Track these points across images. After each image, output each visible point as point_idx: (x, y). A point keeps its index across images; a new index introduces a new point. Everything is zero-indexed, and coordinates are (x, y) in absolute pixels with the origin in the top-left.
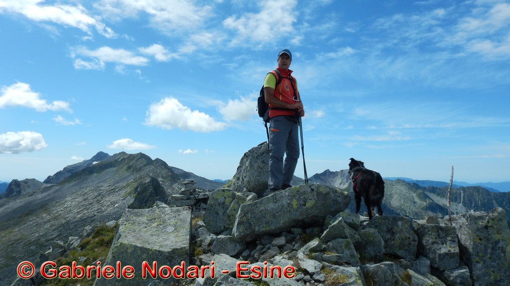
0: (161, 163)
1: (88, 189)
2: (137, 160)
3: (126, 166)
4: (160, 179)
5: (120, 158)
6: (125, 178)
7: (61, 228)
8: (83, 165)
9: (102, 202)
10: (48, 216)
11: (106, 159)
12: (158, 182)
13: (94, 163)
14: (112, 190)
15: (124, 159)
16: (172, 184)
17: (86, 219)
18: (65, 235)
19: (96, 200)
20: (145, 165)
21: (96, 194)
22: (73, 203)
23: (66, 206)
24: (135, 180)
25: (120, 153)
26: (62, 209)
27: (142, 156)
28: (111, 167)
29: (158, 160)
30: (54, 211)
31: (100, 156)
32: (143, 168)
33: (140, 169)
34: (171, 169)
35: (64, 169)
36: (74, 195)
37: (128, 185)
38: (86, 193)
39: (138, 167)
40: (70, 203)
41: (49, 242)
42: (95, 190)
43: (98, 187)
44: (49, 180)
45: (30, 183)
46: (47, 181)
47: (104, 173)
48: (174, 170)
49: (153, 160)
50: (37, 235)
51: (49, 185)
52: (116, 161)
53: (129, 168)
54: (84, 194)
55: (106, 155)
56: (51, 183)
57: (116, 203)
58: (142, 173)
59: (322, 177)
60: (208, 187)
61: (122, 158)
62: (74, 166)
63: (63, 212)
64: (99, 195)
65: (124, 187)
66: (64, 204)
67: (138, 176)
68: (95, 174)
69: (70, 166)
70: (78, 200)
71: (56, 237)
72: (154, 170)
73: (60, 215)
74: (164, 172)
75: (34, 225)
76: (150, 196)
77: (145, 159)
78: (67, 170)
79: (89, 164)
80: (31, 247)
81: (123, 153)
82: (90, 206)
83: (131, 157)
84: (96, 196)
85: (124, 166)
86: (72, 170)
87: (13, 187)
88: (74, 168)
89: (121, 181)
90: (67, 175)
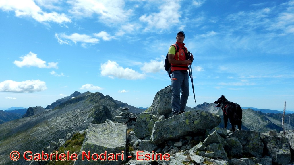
0: (109, 98)
1: (69, 112)
2: (96, 96)
3: (90, 100)
4: (108, 107)
5: (86, 95)
6: (89, 106)
7: (54, 134)
8: (66, 99)
9: (77, 120)
10: (48, 127)
11: (79, 96)
12: (107, 109)
13: (73, 98)
14: (82, 113)
15: (89, 96)
16: (115, 110)
17: (68, 129)
18: (57, 138)
19: (73, 118)
20: (100, 99)
21: (73, 115)
22: (61, 120)
23: (57, 122)
24: (95, 107)
25: (87, 92)
26: (55, 123)
27: (99, 94)
28: (82, 100)
29: (107, 96)
30: (51, 124)
31: (76, 94)
32: (99, 101)
33: (98, 101)
34: (115, 101)
35: (57, 101)
36: (62, 116)
37: (91, 110)
38: (68, 114)
39: (97, 100)
40: (59, 120)
41: (48, 142)
42: (73, 113)
43: (75, 111)
44: (48, 107)
45: (38, 109)
46: (47, 108)
47: (78, 103)
48: (116, 102)
49: (105, 96)
50: (42, 138)
51: (48, 110)
52: (84, 97)
53: (92, 100)
54: (67, 115)
55: (79, 93)
56: (50, 109)
57: (85, 120)
58: (98, 103)
59: (202, 107)
60: (135, 112)
61: (88, 95)
62: (62, 99)
63: (56, 125)
64: (75, 116)
65: (89, 111)
66: (56, 121)
67: (96, 105)
68: (73, 104)
69: (60, 99)
70: (63, 118)
71: (52, 139)
72: (105, 102)
73: (54, 127)
74: (111, 103)
75: (41, 132)
76: (103, 116)
77: (100, 95)
78: (58, 102)
79: (69, 99)
80: (39, 145)
81: (88, 92)
82: (70, 122)
83: (93, 94)
84: (74, 116)
86: (61, 102)
87: (29, 111)
88: (62, 100)
89: (87, 108)
90: (58, 104)
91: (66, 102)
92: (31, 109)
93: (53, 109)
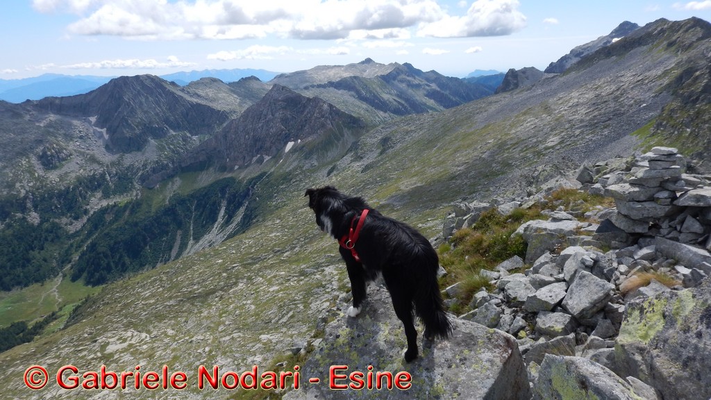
1: (602, 80)
2: (686, 31)
5: (656, 29)
6: (661, 62)
8: (597, 44)
9: (622, 99)
10: (549, 117)
11: (634, 33)
13: (615, 40)
14: (639, 81)
15: (662, 31)
17: (596, 123)
19: (613, 96)
21: (614, 87)
22: (581, 101)
23: (570, 104)
24: (679, 65)
25: (657, 21)
26: (566, 108)
27: (695, 23)
28: (640, 45)
30: (555, 110)
31: (625, 28)
32: (695, 45)
33: (690, 46)
35: (571, 52)
36: (583, 89)
38: (599, 86)
39: (688, 42)
40: (576, 100)
42: (612, 82)
43: (617, 77)
44: (552, 68)
45: (529, 73)
46: (548, 71)
47: (627, 55)
51: (552, 75)
52: (649, 35)
53: (670, 45)
54: (597, 88)
55: (635, 25)
56: (554, 72)
57: (644, 102)
61: (659, 29)
63: (566, 112)
66: (568, 101)
67: (685, 58)
68: (614, 58)
70: (587, 96)
73: (563, 116)
75: (533, 127)
77: (701, 27)
78: (575, 53)
79: (606, 43)
81: (663, 20)
82: (604, 105)
83: (676, 26)
84: (614, 91)
85: (662, 42)
86: (582, 53)
87: (510, 78)
88: (585, 49)
89: (655, 67)
90: (575, 60)
91: (597, 52)
92: (512, 73)
93: (561, 73)
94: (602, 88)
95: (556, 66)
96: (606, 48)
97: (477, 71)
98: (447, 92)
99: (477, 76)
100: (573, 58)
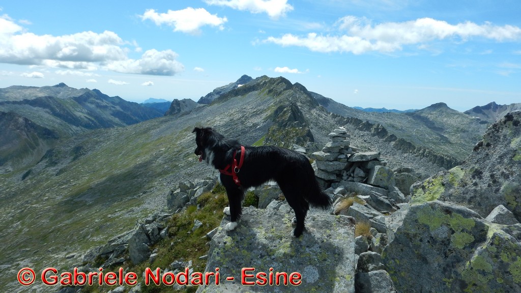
0: (300, 88)
1: (234, 110)
2: (278, 84)
4: (299, 104)
5: (262, 82)
6: (266, 102)
8: (229, 87)
9: (246, 123)
11: (250, 82)
12: (297, 107)
13: (239, 86)
14: (254, 112)
15: (265, 83)
16: (310, 109)
19: (240, 120)
20: (285, 90)
21: (241, 115)
22: (222, 123)
24: (275, 104)
25: (262, 77)
27: (282, 80)
28: (254, 90)
29: (297, 85)
31: (245, 79)
32: (283, 92)
33: (280, 94)
34: (310, 94)
35: (214, 91)
36: (222, 116)
37: (269, 108)
38: (232, 114)
39: (279, 91)
42: (240, 111)
43: (242, 109)
44: (202, 100)
45: (187, 103)
46: (200, 102)
47: (247, 95)
48: (313, 95)
49: (293, 83)
51: (202, 105)
52: (258, 84)
53: (270, 91)
55: (250, 78)
56: (204, 103)
57: (258, 125)
58: (282, 97)
60: (346, 114)
62: (223, 88)
64: (243, 117)
65: (265, 110)
67: (278, 100)
68: (240, 97)
69: (219, 88)
70: (225, 120)
72: (293, 94)
74: (303, 97)
76: (289, 120)
77: (285, 83)
78: (217, 92)
79: (234, 87)
81: (265, 77)
82: (235, 126)
83: (272, 81)
85: (266, 89)
86: (221, 92)
87: (174, 105)
88: (222, 90)
89: (263, 104)
90: (216, 96)
91: (229, 92)
92: (176, 102)
93: (208, 104)
94: (234, 115)
95: (205, 99)
96: (235, 90)
97: (150, 99)
98: (129, 113)
99: (150, 102)
100: (215, 95)
